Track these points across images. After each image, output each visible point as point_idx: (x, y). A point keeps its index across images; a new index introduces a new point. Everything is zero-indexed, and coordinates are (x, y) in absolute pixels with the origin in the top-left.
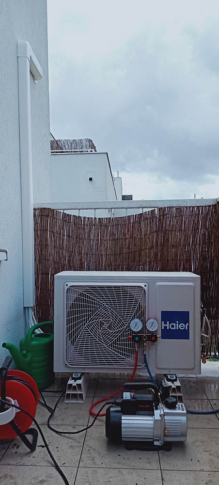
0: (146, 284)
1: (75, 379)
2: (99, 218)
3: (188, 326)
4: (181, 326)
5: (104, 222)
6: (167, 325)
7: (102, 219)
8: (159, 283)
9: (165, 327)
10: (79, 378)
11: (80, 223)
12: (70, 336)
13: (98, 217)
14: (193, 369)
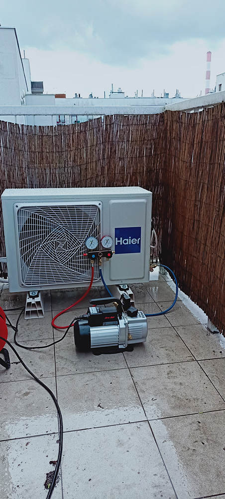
0: (100, 202)
1: (33, 297)
2: (40, 127)
3: (140, 240)
4: (133, 241)
5: (46, 131)
6: (121, 241)
7: (43, 127)
8: (113, 201)
9: (119, 243)
10: (37, 296)
11: (18, 131)
12: (24, 258)
13: (38, 125)
14: (143, 278)
